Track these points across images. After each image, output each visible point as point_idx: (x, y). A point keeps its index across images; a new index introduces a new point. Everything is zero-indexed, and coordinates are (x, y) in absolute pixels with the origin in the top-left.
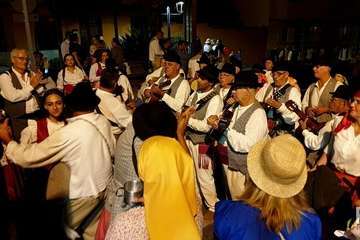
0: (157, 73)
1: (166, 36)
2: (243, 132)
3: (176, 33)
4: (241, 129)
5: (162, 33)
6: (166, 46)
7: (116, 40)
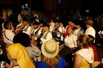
0: (20, 25)
1: (23, 14)
2: (46, 39)
3: (26, 13)
4: (45, 38)
5: (22, 13)
6: (23, 17)
7: (7, 15)
